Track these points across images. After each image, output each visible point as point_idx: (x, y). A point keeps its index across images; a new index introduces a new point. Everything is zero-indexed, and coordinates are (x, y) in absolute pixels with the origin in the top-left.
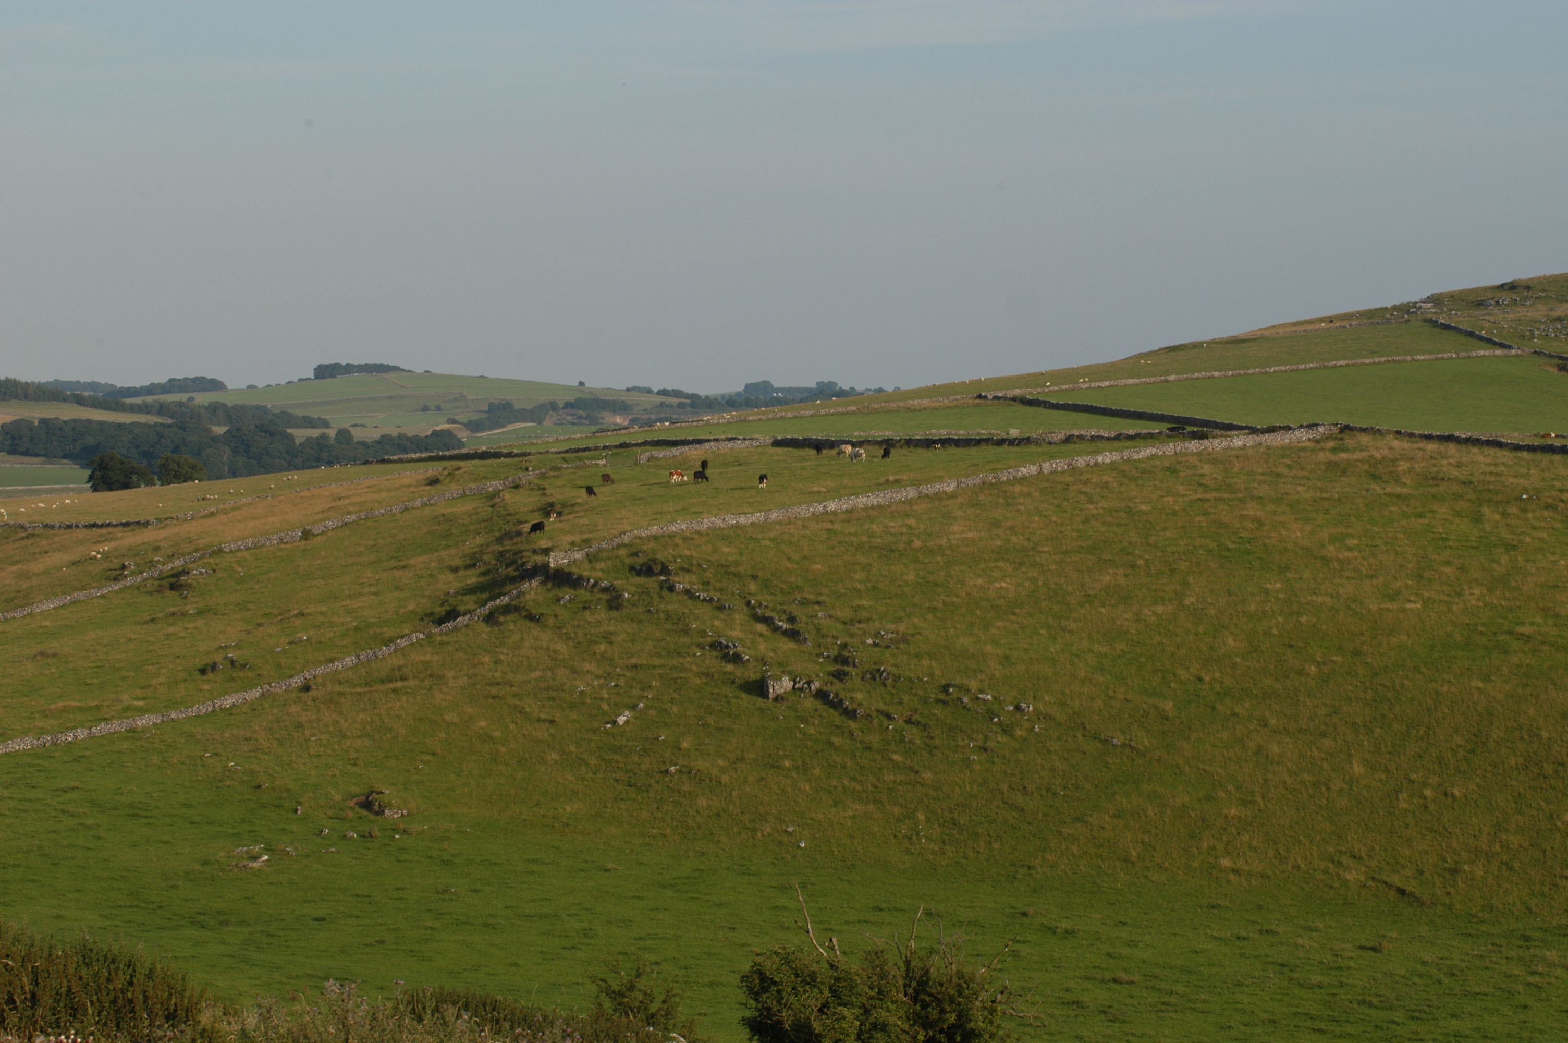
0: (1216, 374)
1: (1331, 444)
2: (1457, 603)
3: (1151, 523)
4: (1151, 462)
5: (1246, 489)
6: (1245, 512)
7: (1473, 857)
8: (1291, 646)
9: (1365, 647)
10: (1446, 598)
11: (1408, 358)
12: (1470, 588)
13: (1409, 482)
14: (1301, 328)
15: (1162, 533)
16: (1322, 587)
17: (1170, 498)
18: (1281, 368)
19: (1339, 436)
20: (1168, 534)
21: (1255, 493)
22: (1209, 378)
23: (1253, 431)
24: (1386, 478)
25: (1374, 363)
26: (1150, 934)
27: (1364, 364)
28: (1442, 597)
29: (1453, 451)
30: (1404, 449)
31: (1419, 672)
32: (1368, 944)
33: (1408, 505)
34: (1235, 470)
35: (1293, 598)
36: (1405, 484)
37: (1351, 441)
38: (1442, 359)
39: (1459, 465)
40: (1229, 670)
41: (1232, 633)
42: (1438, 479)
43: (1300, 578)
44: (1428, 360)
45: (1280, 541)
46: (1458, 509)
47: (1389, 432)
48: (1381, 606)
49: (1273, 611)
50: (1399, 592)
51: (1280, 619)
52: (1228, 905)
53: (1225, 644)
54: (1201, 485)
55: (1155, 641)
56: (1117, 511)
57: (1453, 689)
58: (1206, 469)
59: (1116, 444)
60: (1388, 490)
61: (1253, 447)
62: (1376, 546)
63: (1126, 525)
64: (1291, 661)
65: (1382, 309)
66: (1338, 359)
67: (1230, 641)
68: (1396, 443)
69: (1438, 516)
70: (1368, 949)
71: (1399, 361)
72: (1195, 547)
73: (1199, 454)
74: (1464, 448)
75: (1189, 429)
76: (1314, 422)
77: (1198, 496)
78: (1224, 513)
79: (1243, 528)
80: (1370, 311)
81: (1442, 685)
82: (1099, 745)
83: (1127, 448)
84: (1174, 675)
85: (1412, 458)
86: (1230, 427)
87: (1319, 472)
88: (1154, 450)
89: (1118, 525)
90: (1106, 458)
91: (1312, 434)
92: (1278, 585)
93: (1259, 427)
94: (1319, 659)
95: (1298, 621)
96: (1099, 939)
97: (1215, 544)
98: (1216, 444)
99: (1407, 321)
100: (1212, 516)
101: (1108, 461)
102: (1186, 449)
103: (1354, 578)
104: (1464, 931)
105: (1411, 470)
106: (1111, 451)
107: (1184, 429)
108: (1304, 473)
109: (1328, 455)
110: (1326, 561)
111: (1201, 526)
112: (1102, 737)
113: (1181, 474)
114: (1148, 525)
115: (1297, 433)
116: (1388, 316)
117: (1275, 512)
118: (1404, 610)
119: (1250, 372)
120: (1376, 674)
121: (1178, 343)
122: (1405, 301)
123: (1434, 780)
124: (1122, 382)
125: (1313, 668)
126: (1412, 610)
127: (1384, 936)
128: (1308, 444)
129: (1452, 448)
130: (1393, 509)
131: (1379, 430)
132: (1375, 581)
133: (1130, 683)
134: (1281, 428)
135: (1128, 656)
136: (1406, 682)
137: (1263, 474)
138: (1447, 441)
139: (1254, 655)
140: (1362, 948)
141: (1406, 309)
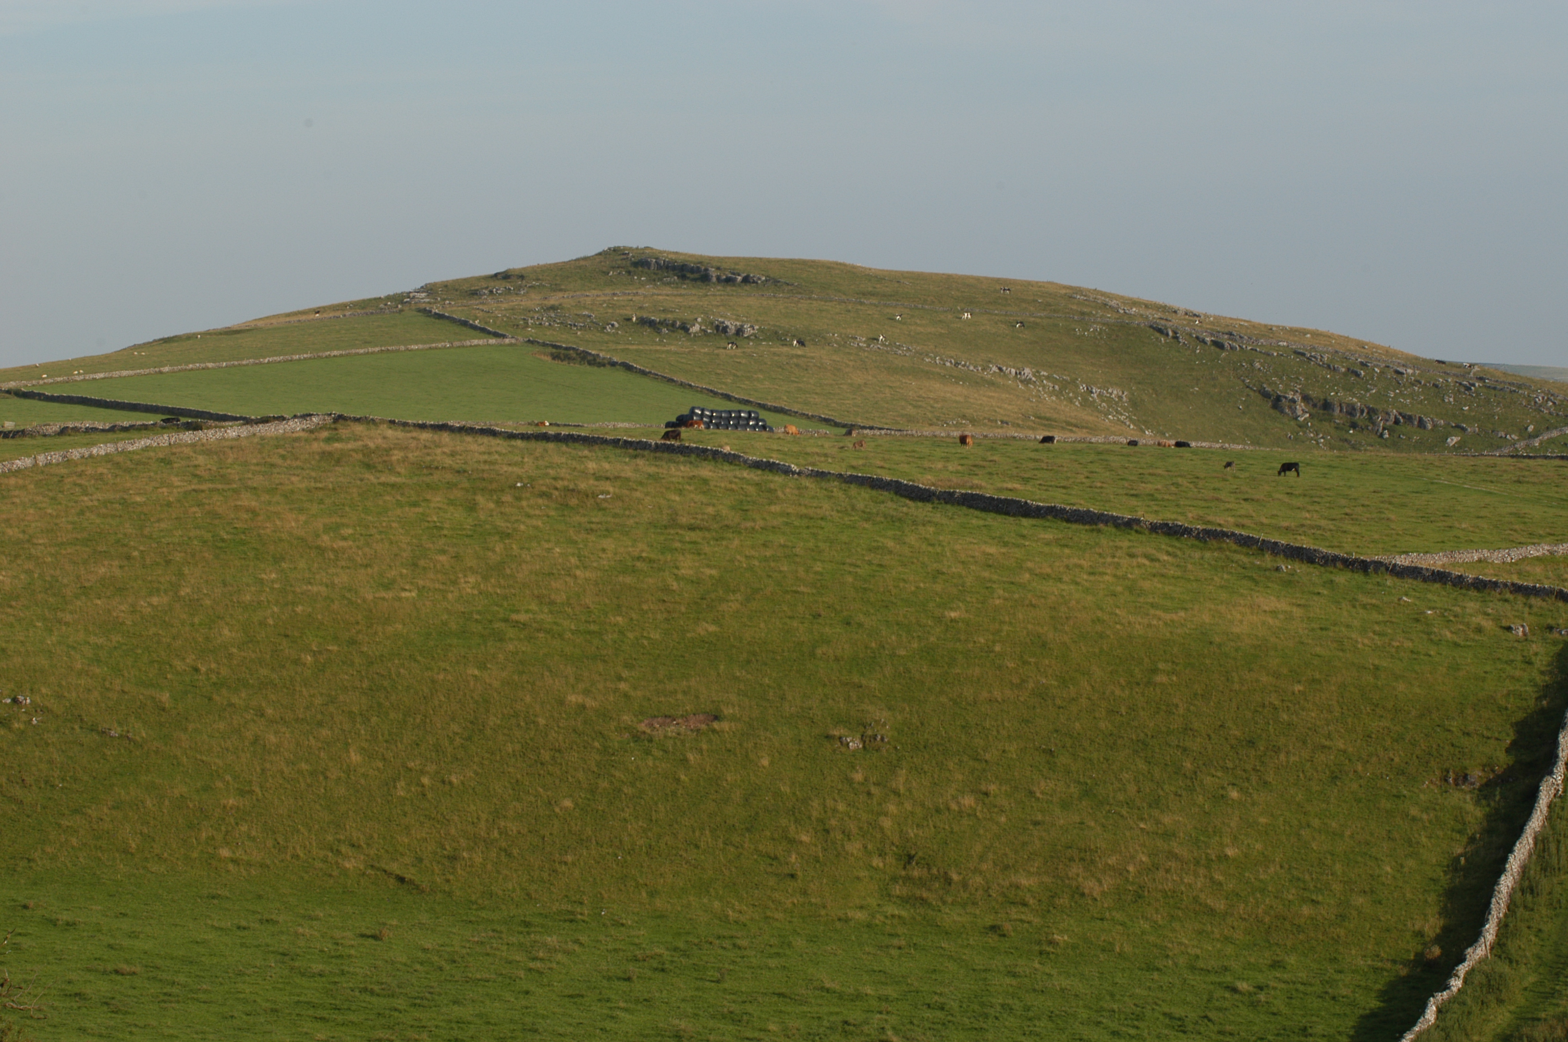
0: (210, 365)
1: (325, 434)
2: (452, 592)
3: (145, 514)
4: (146, 454)
5: (240, 480)
6: (239, 503)
7: (472, 844)
8: (287, 636)
9: (360, 636)
10: (441, 587)
11: (402, 348)
12: (465, 576)
13: (403, 471)
14: (295, 318)
15: (157, 525)
16: (318, 577)
17: (165, 490)
18: (275, 358)
19: (333, 426)
20: (163, 525)
21: (250, 483)
22: (203, 369)
23: (247, 421)
24: (380, 467)
25: (368, 353)
26: (150, 924)
27: (358, 354)
28: (437, 586)
29: (447, 440)
30: (398, 439)
31: (415, 660)
32: (368, 932)
33: (402, 494)
34: (230, 461)
35: (288, 588)
36: (399, 473)
37: (344, 431)
38: (436, 348)
39: (453, 454)
40: (225, 661)
41: (227, 624)
42: (431, 468)
43: (295, 568)
44: (422, 350)
45: (275, 531)
46: (452, 497)
47: (382, 421)
48: (377, 595)
49: (268, 602)
50: (393, 581)
51: (276, 609)
52: (228, 894)
53: (221, 635)
54: (195, 476)
55: (151, 633)
56: (112, 503)
57: (449, 677)
58: (201, 460)
59: (110, 436)
60: (383, 479)
61: (247, 438)
62: (371, 535)
63: (121, 516)
64: (287, 651)
65: (375, 299)
66: (331, 350)
67: (226, 632)
68: (390, 433)
69: (432, 505)
70: (368, 937)
71: (393, 351)
72: (190, 538)
73: (193, 445)
74: (457, 436)
75: (183, 420)
76: (308, 412)
77: (193, 487)
78: (219, 504)
79: (237, 519)
80: (364, 301)
81: (438, 673)
82: (97, 737)
83: (122, 439)
84: (171, 665)
85: (407, 448)
86: (224, 418)
87: (313, 462)
88: (148, 442)
89: (114, 516)
90: (100, 450)
91: (306, 424)
92: (273, 576)
93: (253, 417)
94: (315, 649)
95: (294, 611)
96: (99, 931)
97: (210, 535)
98: (210, 435)
99: (401, 311)
100: (207, 507)
101: (102, 452)
102: (181, 440)
103: (348, 568)
104: (465, 918)
105: (405, 459)
106: (105, 443)
107: (178, 420)
108: (298, 463)
109: (322, 444)
110: (321, 550)
111: (195, 517)
112: (100, 729)
113: (176, 465)
114: (143, 517)
115: (291, 423)
116: (382, 306)
117: (270, 503)
118: (400, 599)
119: (244, 362)
120: (372, 663)
121: (172, 335)
122: (399, 291)
123: (432, 768)
124: (116, 374)
125: (309, 658)
126: (407, 599)
127: (384, 924)
128: (302, 434)
129: (445, 437)
130: (388, 498)
131: (373, 420)
132: (369, 570)
133: (126, 674)
134: (275, 418)
135: (124, 647)
136: (402, 671)
137: (258, 464)
138: (441, 430)
139: (250, 645)
140: (363, 936)
141: (399, 299)
